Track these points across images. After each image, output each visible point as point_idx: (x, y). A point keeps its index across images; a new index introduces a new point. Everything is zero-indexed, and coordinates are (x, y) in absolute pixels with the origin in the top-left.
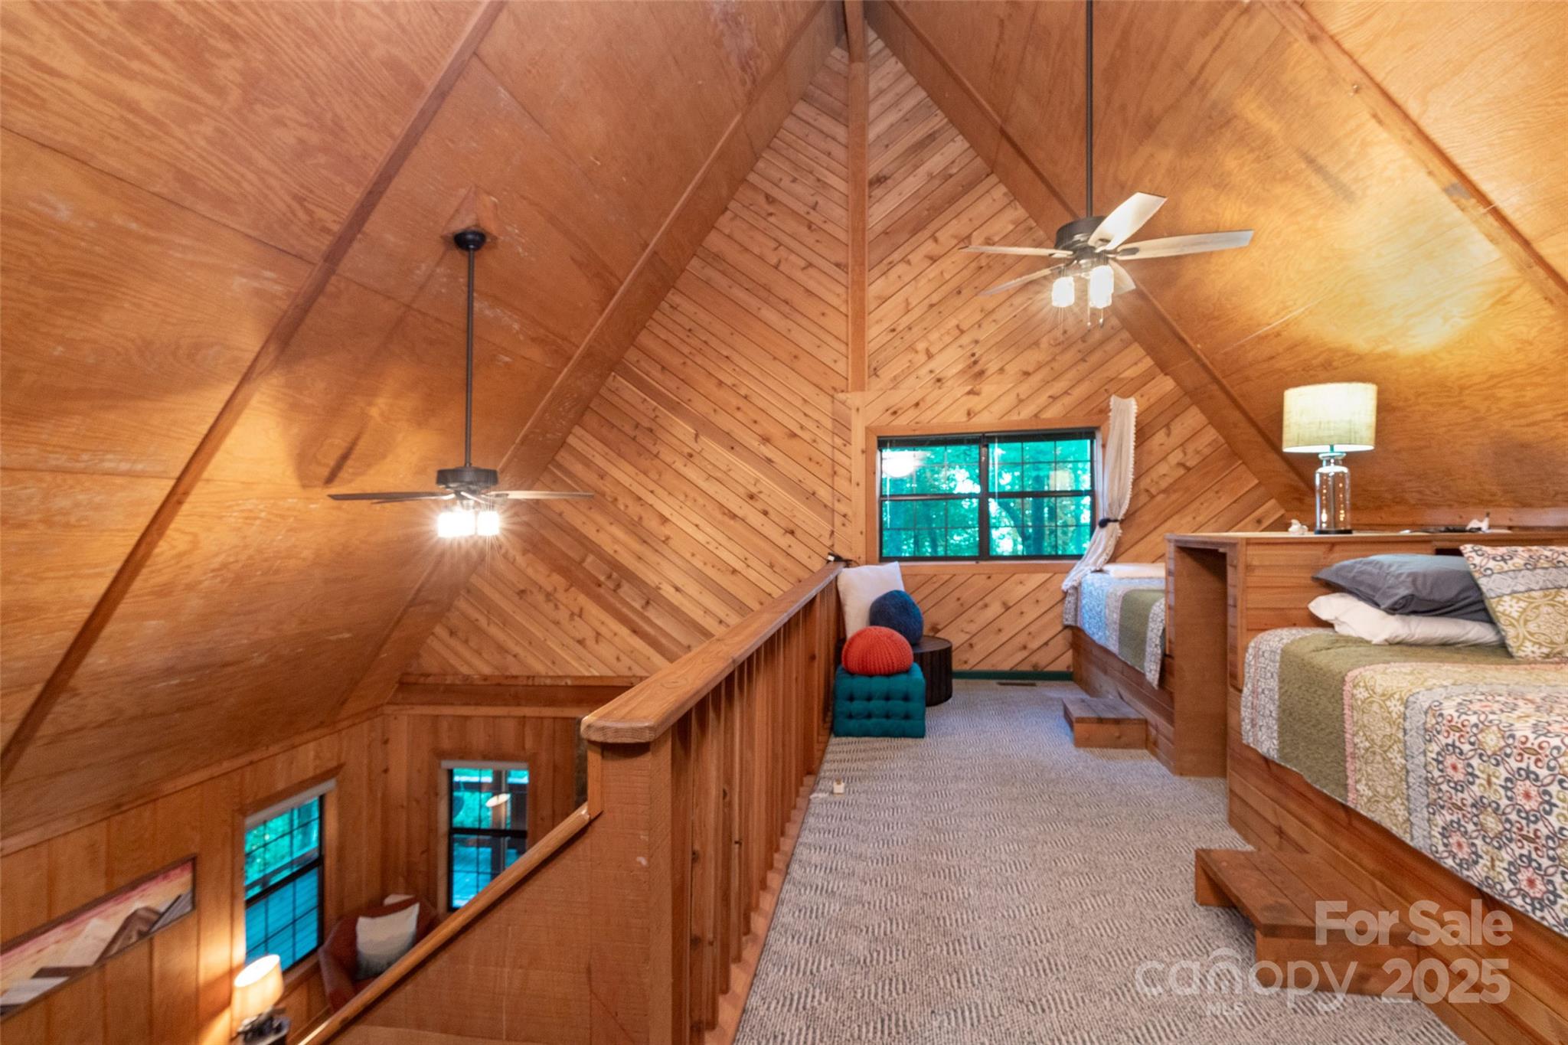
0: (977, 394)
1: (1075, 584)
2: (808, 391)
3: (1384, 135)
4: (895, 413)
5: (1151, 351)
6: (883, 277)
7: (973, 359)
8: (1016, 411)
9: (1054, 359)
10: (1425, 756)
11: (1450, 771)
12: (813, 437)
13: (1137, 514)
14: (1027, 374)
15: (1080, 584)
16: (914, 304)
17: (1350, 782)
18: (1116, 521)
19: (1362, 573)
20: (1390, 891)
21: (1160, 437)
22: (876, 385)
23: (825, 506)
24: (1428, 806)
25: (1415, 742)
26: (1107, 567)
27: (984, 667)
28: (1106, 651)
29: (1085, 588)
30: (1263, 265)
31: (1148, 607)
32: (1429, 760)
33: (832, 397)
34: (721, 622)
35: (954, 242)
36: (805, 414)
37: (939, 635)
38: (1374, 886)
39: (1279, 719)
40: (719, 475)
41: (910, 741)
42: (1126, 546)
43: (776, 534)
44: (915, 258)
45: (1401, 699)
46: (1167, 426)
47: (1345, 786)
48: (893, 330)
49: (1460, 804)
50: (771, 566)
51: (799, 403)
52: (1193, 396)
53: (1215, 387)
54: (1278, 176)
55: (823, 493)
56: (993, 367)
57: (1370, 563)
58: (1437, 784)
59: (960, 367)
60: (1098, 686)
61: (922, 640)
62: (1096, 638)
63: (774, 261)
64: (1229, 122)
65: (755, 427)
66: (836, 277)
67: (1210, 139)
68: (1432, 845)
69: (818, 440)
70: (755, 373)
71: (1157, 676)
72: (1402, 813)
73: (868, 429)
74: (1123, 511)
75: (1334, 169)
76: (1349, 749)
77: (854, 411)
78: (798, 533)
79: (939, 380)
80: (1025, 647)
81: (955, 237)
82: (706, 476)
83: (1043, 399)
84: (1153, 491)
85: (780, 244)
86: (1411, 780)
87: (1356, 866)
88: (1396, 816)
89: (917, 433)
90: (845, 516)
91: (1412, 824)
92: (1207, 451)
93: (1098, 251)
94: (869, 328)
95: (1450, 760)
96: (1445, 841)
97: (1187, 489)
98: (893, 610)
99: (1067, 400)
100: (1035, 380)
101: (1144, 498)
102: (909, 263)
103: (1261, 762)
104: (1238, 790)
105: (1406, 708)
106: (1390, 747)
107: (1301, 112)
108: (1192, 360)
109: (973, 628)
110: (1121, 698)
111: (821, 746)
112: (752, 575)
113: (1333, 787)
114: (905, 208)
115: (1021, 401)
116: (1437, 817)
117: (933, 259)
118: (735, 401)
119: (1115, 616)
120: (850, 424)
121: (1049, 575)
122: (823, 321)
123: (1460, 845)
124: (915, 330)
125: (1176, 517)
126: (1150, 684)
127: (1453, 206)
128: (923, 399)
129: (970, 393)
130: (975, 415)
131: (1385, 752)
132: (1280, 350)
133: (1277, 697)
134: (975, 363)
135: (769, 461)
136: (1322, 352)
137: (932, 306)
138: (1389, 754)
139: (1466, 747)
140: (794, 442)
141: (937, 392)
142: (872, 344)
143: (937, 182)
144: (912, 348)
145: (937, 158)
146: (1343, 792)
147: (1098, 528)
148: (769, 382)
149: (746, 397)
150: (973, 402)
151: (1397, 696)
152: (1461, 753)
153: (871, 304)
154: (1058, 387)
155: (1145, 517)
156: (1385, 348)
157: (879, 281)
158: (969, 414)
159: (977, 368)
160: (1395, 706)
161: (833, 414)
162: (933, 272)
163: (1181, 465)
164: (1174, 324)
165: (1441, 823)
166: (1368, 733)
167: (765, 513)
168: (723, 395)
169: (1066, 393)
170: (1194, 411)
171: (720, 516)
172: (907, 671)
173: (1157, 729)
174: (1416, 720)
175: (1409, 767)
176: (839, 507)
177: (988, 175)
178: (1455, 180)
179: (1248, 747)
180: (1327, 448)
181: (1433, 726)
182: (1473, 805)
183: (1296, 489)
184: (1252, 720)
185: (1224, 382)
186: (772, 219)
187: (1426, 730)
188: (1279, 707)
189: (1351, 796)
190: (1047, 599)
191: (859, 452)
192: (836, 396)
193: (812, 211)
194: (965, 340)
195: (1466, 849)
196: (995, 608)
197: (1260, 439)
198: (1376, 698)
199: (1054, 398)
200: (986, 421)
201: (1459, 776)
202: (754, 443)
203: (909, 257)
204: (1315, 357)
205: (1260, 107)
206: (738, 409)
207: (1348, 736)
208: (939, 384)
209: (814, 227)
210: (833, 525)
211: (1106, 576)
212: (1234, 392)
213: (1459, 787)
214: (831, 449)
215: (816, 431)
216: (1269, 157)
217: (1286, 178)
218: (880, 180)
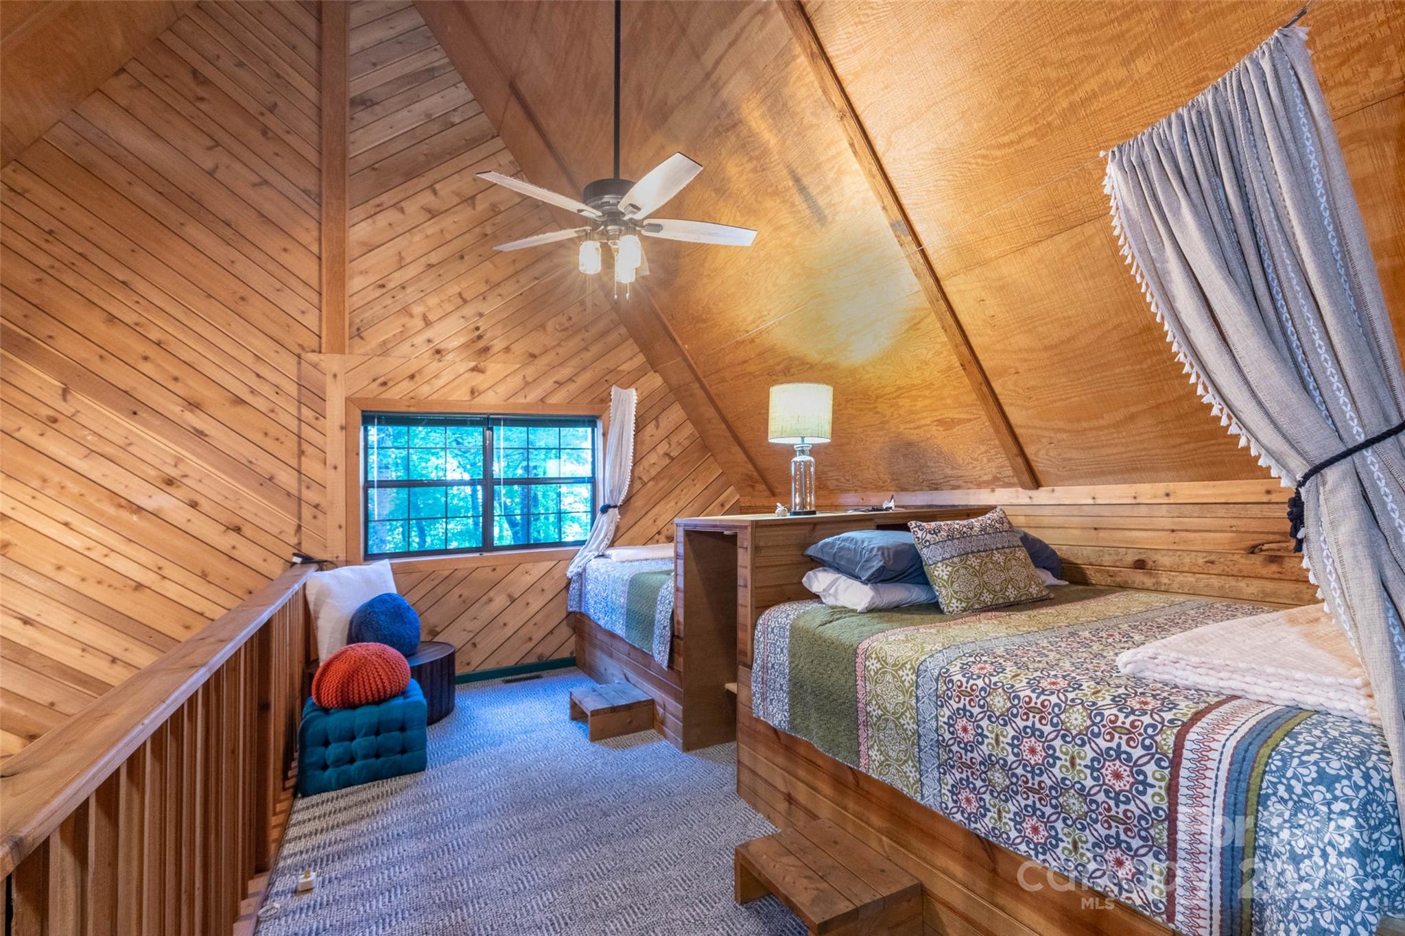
0: (482, 371)
1: (580, 570)
2: (260, 344)
3: (857, 166)
4: (384, 384)
5: (645, 347)
6: (370, 220)
7: (477, 333)
8: (522, 393)
9: (559, 345)
10: (937, 720)
11: (961, 734)
12: (271, 406)
13: (632, 500)
14: (533, 356)
15: (585, 570)
16: (408, 260)
17: (862, 748)
18: (615, 507)
19: (841, 549)
20: (895, 845)
21: (650, 429)
22: (361, 348)
23: (289, 494)
24: (939, 766)
25: (927, 708)
26: (608, 552)
27: (490, 666)
28: (613, 635)
29: (590, 574)
30: (747, 274)
31: (656, 590)
32: (940, 724)
33: (299, 356)
34: (114, 660)
35: (456, 200)
36: (258, 376)
37: (438, 639)
38: (880, 841)
39: (790, 692)
40: (109, 450)
41: (406, 780)
42: (622, 530)
43: (212, 533)
44: (412, 207)
45: (912, 667)
46: (656, 418)
47: (858, 753)
48: (383, 286)
49: (969, 762)
50: (204, 576)
51: (248, 359)
52: (677, 393)
53: (697, 385)
54: (769, 190)
55: (286, 478)
56: (498, 345)
57: (846, 540)
58: (947, 746)
59: (462, 340)
60: (602, 669)
61: (419, 647)
62: (602, 623)
63: (208, 165)
64: (735, 125)
65: (177, 388)
66: (304, 206)
67: (716, 141)
68: (942, 802)
69: (277, 409)
70: (178, 313)
71: (667, 657)
72: (913, 775)
73: (349, 400)
74: (622, 497)
75: (814, 191)
76: (861, 718)
77: (329, 378)
78: (247, 530)
79: (438, 352)
80: (530, 639)
81: (458, 194)
82: (85, 451)
83: (548, 384)
84: (645, 479)
85: (218, 144)
86: (922, 743)
87: (864, 825)
88: (908, 777)
89: (412, 409)
90: (316, 506)
91: (922, 784)
92: (686, 443)
93: (626, 218)
94: (351, 277)
95: (961, 723)
96: (955, 797)
97: (671, 478)
98: (383, 618)
99: (572, 387)
100: (542, 362)
101: (638, 485)
102: (402, 210)
103: (771, 735)
104: (746, 760)
105: (918, 677)
106: (903, 714)
107: (795, 129)
108: (679, 359)
109: (474, 626)
110: (627, 679)
111: (281, 818)
112: (172, 591)
113: (846, 754)
114: (398, 146)
115: (527, 384)
116: (948, 776)
117: (433, 214)
118: (141, 348)
119: (622, 600)
120: (324, 393)
121: (554, 563)
122: (284, 258)
123: (968, 801)
124: (409, 290)
125: (662, 502)
126: (660, 666)
127: (896, 240)
128: (419, 371)
129: (473, 369)
130: (480, 394)
131: (898, 718)
132: (753, 356)
133: (787, 671)
134: (480, 337)
135: (200, 434)
136: (784, 360)
137: (430, 266)
138: (901, 720)
139: (976, 710)
140: (240, 410)
141: (435, 365)
142: (355, 298)
143: (435, 128)
144: (406, 311)
145: (436, 99)
146: (855, 759)
147: (599, 514)
148: (199, 327)
149: (158, 344)
150: (478, 380)
151: (908, 666)
152: (972, 715)
153: (353, 249)
154: (565, 372)
155: (638, 502)
156: (830, 360)
157: (363, 224)
158: (472, 392)
159: (481, 344)
160: (908, 677)
161: (299, 378)
162: (432, 228)
163: (667, 454)
164: (667, 323)
165: (951, 782)
166: (881, 702)
167: (194, 505)
168: (118, 337)
169: (571, 380)
170: (677, 406)
171: (112, 511)
172: (403, 693)
173: (664, 708)
174: (928, 687)
175: (921, 731)
176: (307, 494)
177: (493, 137)
178: (900, 217)
179: (758, 720)
180: (798, 440)
181: (944, 692)
182: (981, 763)
183: (751, 477)
184: (763, 694)
185: (705, 381)
186: (203, 106)
187: (938, 697)
188: (790, 680)
189: (863, 761)
190: (551, 587)
191: (337, 428)
192: (303, 355)
193: (268, 114)
194: (468, 310)
195: (975, 804)
196: (500, 601)
197: (728, 434)
198: (889, 669)
199: (559, 384)
200: (491, 402)
201: (969, 737)
202: (174, 409)
203: (403, 204)
204: (778, 364)
205: (763, 116)
206: (146, 358)
207: (860, 705)
208: (438, 356)
209: (270, 134)
210: (300, 518)
211: (609, 560)
212: (712, 391)
213: (969, 747)
214: (296, 422)
215: (274, 398)
216: (764, 170)
217: (776, 193)
218: (364, 102)
